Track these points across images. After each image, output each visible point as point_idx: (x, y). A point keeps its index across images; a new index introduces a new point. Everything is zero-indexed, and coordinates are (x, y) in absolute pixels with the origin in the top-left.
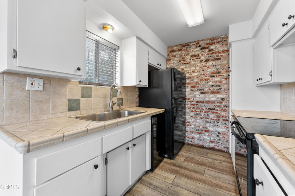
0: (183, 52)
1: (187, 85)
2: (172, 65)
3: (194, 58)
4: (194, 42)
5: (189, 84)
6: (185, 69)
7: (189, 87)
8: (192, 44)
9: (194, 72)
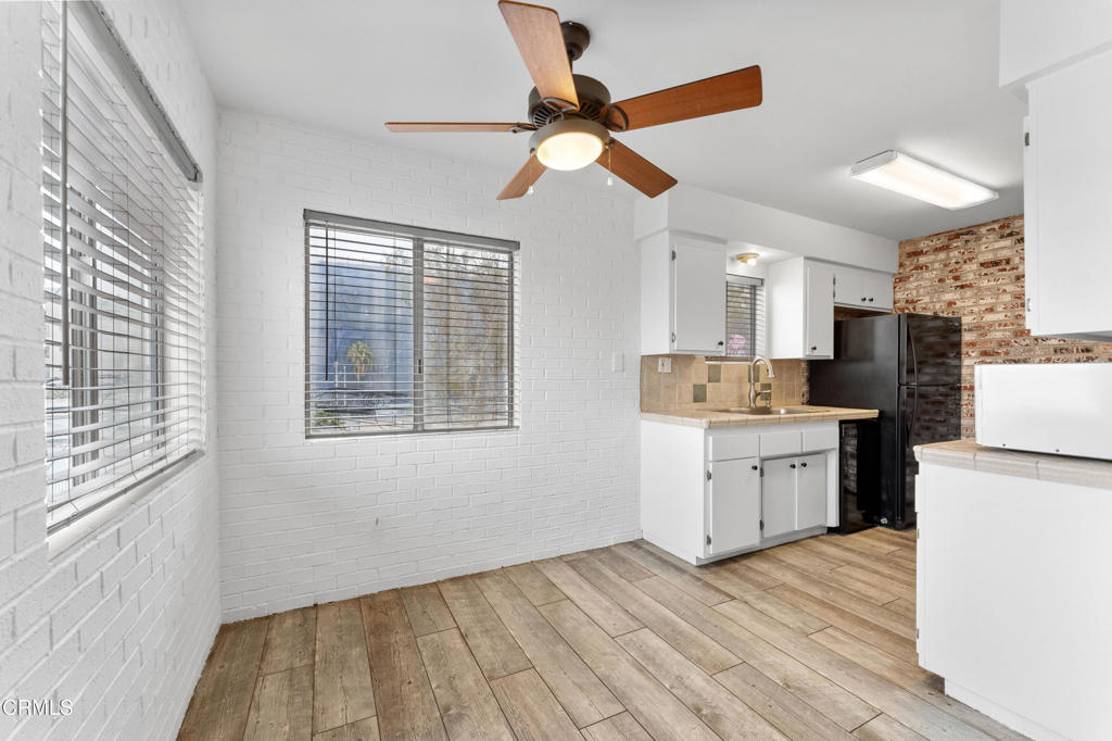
0: (951, 254)
1: (964, 349)
2: (914, 292)
3: (991, 270)
4: (994, 222)
5: (973, 344)
6: (959, 304)
7: (973, 355)
8: (983, 230)
9: (991, 310)
